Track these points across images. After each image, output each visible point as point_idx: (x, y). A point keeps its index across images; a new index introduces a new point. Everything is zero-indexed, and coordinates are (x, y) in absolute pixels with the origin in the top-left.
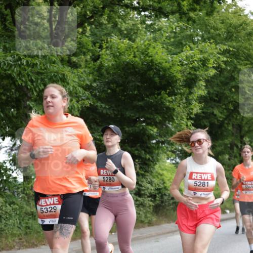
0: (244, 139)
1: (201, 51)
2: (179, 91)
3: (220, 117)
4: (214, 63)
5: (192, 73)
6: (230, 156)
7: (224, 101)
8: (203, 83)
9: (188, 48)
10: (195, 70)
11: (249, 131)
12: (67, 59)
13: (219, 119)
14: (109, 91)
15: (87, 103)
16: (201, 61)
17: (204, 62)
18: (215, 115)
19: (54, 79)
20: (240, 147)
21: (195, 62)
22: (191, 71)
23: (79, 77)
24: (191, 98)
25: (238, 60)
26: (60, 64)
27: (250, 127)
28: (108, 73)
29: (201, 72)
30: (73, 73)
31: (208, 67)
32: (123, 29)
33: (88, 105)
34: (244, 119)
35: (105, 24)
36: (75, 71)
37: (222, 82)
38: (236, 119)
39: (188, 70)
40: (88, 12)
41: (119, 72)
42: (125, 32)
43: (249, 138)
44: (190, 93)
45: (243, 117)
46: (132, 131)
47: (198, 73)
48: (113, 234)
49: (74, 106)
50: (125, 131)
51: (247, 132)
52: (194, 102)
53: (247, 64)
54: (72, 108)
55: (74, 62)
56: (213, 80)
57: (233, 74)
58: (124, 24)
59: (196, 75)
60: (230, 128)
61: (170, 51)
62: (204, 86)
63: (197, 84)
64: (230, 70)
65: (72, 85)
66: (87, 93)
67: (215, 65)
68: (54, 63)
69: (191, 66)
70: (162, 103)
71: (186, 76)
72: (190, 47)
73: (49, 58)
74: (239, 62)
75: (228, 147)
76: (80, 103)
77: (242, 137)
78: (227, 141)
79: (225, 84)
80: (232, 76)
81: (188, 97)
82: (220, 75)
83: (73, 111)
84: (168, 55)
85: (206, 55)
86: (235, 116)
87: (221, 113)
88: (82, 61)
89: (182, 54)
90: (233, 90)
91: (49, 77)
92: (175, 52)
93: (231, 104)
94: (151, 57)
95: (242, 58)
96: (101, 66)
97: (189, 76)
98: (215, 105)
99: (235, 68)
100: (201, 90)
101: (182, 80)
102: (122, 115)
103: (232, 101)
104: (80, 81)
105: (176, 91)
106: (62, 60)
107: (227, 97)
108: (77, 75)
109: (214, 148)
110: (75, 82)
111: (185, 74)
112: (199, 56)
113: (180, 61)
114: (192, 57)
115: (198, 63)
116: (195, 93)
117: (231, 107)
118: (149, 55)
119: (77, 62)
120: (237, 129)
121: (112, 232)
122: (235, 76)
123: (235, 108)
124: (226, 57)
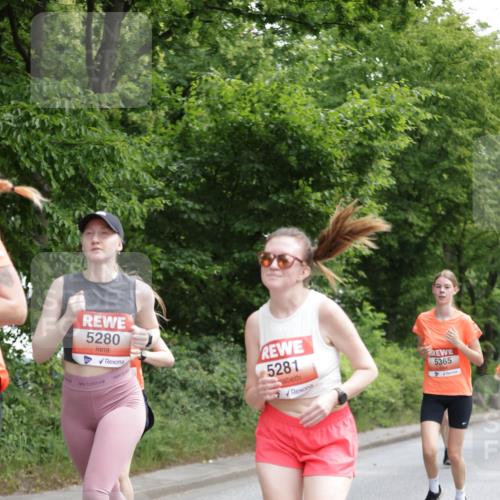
0: (467, 273)
1: (383, 101)
2: (338, 180)
3: (422, 229)
4: (407, 123)
5: (365, 143)
7: (427, 199)
8: (386, 163)
9: (357, 95)
10: (371, 139)
11: (476, 259)
12: (120, 117)
13: (417, 233)
14: (202, 180)
15: (160, 203)
16: (381, 120)
17: (388, 122)
18: (411, 225)
19: (95, 156)
21: (370, 121)
22: (361, 139)
23: (144, 153)
24: (361, 192)
25: (454, 118)
26: (106, 126)
27: (477, 250)
28: (200, 145)
29: (383, 142)
30: (131, 144)
31: (396, 132)
32: (229, 56)
33: (162, 207)
34: (466, 233)
35: (195, 48)
36: (136, 140)
37: (424, 162)
38: (451, 234)
39: (357, 137)
40: (162, 25)
41: (222, 142)
42: (234, 63)
43: (475, 271)
44: (361, 183)
45: (464, 230)
46: (246, 260)
47: (376, 143)
48: (211, 461)
49: (134, 210)
50: (234, 258)
51: (472, 260)
52: (368, 202)
53: (471, 126)
54: (130, 214)
55: (134, 123)
56: (406, 157)
57: (444, 145)
58: (231, 47)
59: (371, 148)
60: (438, 252)
61: (322, 101)
62: (389, 169)
63: (374, 166)
64: (438, 137)
65: (130, 168)
66: (160, 184)
67: (409, 128)
68: (95, 124)
69: (361, 129)
70: (304, 203)
71: (353, 151)
72: (361, 93)
73: (85, 115)
74: (456, 122)
76: (145, 203)
77: (462, 270)
79: (429, 165)
80: (442, 148)
81: (357, 191)
82: (419, 148)
83: (131, 219)
84: (316, 108)
85: (391, 109)
86: (448, 228)
87: (423, 221)
88: (150, 121)
89: (344, 105)
90: (445, 176)
91: (85, 152)
92: (331, 102)
93: (440, 205)
94: (284, 112)
95: (463, 114)
96: (187, 131)
97: (358, 150)
98: (409, 206)
99: (449, 132)
100: (381, 177)
101: (344, 158)
102: (227, 227)
103: (442, 200)
104: (145, 159)
105: (333, 181)
106: (111, 119)
107: (432, 192)
108: (140, 148)
109: (408, 291)
110: (136, 162)
111: (351, 145)
112: (377, 110)
113: (342, 121)
114: (364, 112)
115: (375, 124)
116: (371, 182)
117: (441, 210)
118: (280, 108)
119: (139, 122)
120: (453, 253)
121: (207, 459)
122: (449, 149)
123: (449, 212)
124: (431, 112)
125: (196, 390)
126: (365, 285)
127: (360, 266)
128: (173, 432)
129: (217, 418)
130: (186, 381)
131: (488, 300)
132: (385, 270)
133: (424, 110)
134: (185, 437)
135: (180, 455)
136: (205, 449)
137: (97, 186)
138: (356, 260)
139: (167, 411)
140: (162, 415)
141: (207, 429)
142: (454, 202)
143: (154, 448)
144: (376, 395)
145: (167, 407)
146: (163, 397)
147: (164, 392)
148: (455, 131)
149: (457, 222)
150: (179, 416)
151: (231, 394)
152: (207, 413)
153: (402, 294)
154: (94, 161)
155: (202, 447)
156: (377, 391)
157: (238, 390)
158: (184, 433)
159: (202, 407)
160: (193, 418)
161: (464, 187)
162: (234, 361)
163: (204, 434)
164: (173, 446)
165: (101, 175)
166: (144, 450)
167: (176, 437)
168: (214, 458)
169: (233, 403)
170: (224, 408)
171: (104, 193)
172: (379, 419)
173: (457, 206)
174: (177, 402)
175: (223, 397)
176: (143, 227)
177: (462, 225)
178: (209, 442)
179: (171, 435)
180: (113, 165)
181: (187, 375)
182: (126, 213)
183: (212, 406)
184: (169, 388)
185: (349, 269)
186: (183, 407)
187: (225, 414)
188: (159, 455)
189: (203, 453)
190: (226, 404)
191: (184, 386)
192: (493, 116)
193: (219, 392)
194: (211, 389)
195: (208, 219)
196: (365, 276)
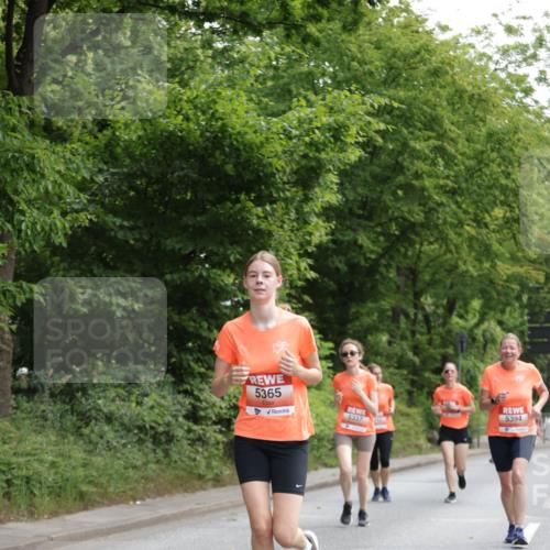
0: (422, 300)
1: (331, 108)
2: (282, 195)
3: (372, 252)
4: (358, 133)
5: (311, 155)
6: (392, 336)
7: (380, 217)
8: (333, 178)
9: (303, 102)
10: (318, 150)
11: (432, 283)
12: (43, 122)
13: (368, 255)
14: (132, 193)
15: (84, 219)
16: (330, 130)
17: (337, 132)
18: (361, 247)
19: (13, 165)
20: (413, 317)
21: (317, 131)
22: (307, 151)
23: (68, 162)
24: (306, 209)
25: (411, 129)
26: (26, 132)
27: (434, 274)
28: (131, 156)
29: (331, 154)
30: (54, 153)
31: (346, 144)
33: (87, 223)
34: (422, 255)
36: (59, 148)
37: (374, 177)
38: (405, 256)
39: (302, 148)
41: (154, 151)
42: (168, 65)
43: (431, 297)
44: (307, 199)
45: (420, 252)
46: (179, 282)
47: (323, 155)
48: (138, 503)
49: (55, 225)
50: (166, 280)
51: (429, 285)
52: (314, 219)
53: (429, 138)
54: (51, 229)
55: (59, 129)
56: (356, 172)
57: (400, 159)
59: (318, 160)
60: (391, 275)
61: (266, 108)
62: (337, 184)
63: (321, 180)
64: (393, 150)
65: (51, 179)
66: (84, 197)
67: (361, 139)
68: (14, 129)
69: (307, 139)
70: (244, 219)
71: (298, 163)
72: (308, 101)
74: (412, 133)
75: (388, 317)
76: (68, 218)
77: (417, 295)
78: (386, 304)
79: (383, 180)
80: (397, 163)
81: (302, 207)
82: (371, 161)
83: (53, 235)
84: (259, 115)
85: (341, 118)
86: (402, 250)
87: (373, 242)
88: (75, 126)
89: (289, 114)
90: (400, 193)
91: (3, 160)
92: (275, 110)
93: (394, 224)
94: (222, 119)
95: (419, 125)
96: (113, 140)
97: (304, 162)
98: (359, 225)
99: (405, 145)
100: (328, 194)
101: (288, 170)
102: (158, 244)
103: (397, 218)
104: (68, 169)
105: (275, 195)
106: (31, 125)
107: (386, 209)
108: (64, 157)
109: (357, 318)
110: (59, 172)
111: (296, 157)
112: (325, 120)
113: (285, 130)
114: (311, 121)
115: (323, 134)
116: (318, 198)
117: (394, 229)
118: (217, 115)
119: (65, 128)
120: (408, 278)
121: (135, 500)
122: (405, 164)
123: (403, 232)
124: (384, 122)
125: (122, 424)
126: (310, 311)
127: (304, 290)
128: (98, 469)
129: (146, 455)
130: (112, 413)
131: (446, 329)
132: (333, 294)
133: (376, 120)
134: (110, 475)
135: (104, 495)
136: (131, 489)
137: (16, 198)
138: (300, 283)
139: (91, 447)
140: (85, 451)
141: (135, 467)
142: (409, 221)
143: (75, 487)
144: (322, 431)
145: (90, 442)
146: (86, 431)
147: (87, 425)
148: (412, 143)
149: (412, 243)
150: (104, 452)
151: (161, 429)
152: (135, 450)
153: (351, 321)
154: (13, 171)
155: (128, 487)
156: (322, 427)
157: (168, 424)
158: (110, 472)
159: (129, 443)
160: (119, 455)
161: (420, 205)
162: (165, 393)
163: (131, 472)
164: (96, 485)
165: (20, 186)
166: (65, 490)
167: (100, 476)
168: (142, 499)
169: (163, 439)
170: (154, 443)
171: (23, 206)
172: (323, 457)
173: (413, 225)
174: (101, 437)
175: (153, 432)
176: (65, 245)
177: (417, 246)
178: (136, 481)
179: (95, 474)
180: (33, 176)
181: (113, 408)
182: (47, 228)
183: (141, 441)
184: (93, 421)
185: (293, 292)
186: (108, 442)
187: (154, 451)
188: (82, 495)
189: (130, 493)
190: (156, 440)
191: (109, 419)
192: (453, 128)
193: (148, 426)
194: (140, 423)
195: (137, 236)
196: (311, 301)
